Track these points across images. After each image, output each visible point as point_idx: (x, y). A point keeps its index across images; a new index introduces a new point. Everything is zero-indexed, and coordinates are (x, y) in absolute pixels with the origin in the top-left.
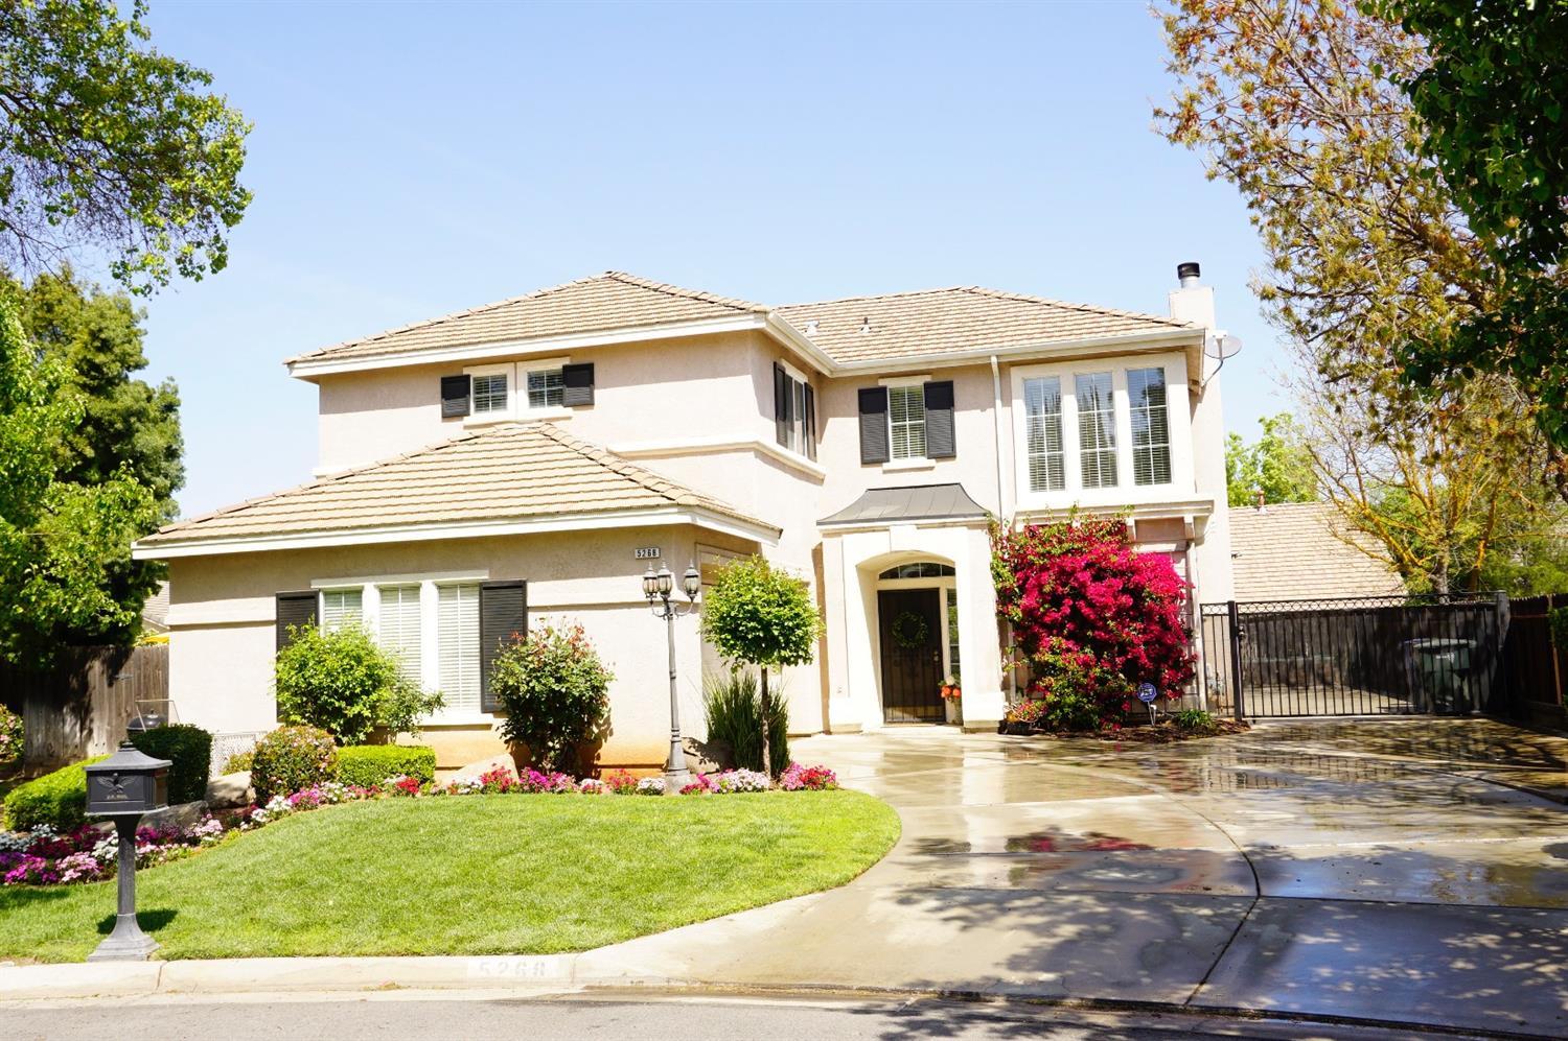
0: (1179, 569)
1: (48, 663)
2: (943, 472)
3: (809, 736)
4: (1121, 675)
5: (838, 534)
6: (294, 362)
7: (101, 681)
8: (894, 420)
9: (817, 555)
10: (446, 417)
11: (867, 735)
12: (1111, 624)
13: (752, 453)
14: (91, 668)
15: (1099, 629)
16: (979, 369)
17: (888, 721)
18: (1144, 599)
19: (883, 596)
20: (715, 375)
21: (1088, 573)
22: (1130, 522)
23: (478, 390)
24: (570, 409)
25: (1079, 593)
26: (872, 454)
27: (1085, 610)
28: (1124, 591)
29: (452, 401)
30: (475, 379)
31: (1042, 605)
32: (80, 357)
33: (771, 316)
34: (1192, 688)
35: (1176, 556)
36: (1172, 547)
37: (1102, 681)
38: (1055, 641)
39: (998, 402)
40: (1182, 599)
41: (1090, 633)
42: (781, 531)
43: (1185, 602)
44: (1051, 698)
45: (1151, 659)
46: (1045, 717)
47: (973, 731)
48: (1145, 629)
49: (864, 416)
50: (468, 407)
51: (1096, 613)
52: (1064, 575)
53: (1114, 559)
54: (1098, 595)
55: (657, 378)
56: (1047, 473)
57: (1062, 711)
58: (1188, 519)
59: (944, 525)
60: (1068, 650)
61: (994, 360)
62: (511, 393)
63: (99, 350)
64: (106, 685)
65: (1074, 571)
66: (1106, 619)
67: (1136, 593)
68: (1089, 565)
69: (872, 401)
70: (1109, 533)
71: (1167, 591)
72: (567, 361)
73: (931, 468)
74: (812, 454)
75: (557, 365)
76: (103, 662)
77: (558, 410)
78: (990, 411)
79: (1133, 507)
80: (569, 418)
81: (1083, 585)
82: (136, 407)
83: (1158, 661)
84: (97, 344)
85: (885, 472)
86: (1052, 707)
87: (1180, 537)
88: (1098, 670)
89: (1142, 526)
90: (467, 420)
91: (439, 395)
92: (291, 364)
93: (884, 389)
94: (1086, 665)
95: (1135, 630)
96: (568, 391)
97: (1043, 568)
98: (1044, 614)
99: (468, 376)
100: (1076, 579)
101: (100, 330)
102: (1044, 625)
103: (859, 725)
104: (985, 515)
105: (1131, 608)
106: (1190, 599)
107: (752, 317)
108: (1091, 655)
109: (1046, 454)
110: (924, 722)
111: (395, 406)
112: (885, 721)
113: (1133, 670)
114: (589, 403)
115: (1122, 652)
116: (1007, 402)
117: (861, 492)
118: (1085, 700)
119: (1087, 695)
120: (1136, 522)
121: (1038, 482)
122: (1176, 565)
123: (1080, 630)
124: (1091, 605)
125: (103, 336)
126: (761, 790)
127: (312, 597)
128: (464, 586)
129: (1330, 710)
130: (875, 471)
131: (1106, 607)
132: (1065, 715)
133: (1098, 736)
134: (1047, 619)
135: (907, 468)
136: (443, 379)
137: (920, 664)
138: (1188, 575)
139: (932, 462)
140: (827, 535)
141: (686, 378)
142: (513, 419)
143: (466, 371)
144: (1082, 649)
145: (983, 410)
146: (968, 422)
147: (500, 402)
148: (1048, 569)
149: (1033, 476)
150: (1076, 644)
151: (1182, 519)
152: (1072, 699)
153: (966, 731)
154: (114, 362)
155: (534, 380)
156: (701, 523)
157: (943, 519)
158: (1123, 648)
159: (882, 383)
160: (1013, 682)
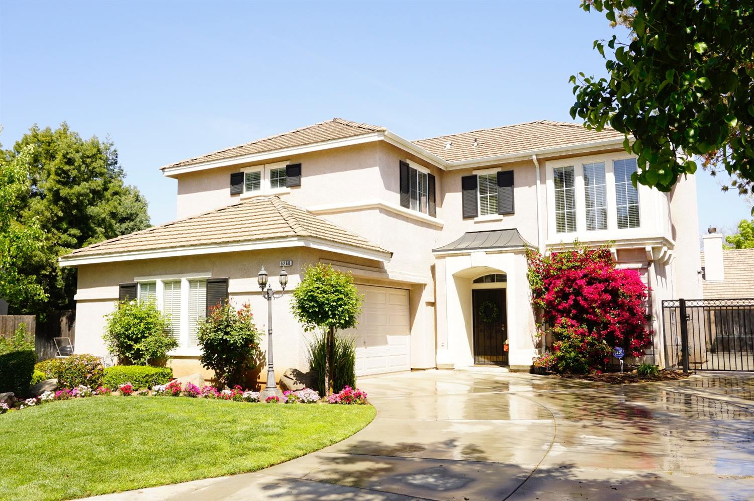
0: (644, 279)
1: (44, 318)
2: (507, 222)
3: (424, 370)
4: (604, 342)
5: (443, 257)
6: (164, 168)
7: (66, 328)
8: (481, 193)
9: (433, 268)
10: (233, 194)
11: (457, 370)
12: (597, 310)
13: (378, 211)
14: (62, 320)
15: (590, 313)
16: (527, 163)
17: (477, 363)
18: (619, 296)
19: (475, 292)
20: (360, 167)
21: (585, 280)
22: (613, 250)
23: (248, 179)
24: (289, 188)
25: (578, 292)
26: (469, 213)
27: (582, 302)
28: (606, 291)
29: (235, 186)
30: (246, 174)
31: (556, 299)
32: (57, 167)
33: (386, 133)
34: (651, 351)
35: (642, 271)
36: (639, 265)
37: (592, 345)
38: (564, 320)
39: (538, 182)
40: (645, 297)
41: (585, 316)
42: (392, 254)
43: (647, 299)
44: (559, 353)
45: (622, 333)
46: (556, 365)
47: (515, 371)
48: (619, 314)
49: (465, 192)
50: (242, 189)
51: (588, 304)
52: (569, 281)
53: (600, 272)
54: (589, 293)
55: (332, 170)
56: (566, 221)
57: (566, 361)
58: (648, 248)
59: (501, 252)
60: (572, 326)
61: (534, 157)
62: (262, 181)
63: (66, 163)
64: (67, 330)
65: (575, 279)
66: (594, 308)
67: (614, 293)
68: (585, 276)
69: (469, 183)
70: (599, 256)
71: (635, 292)
72: (288, 163)
73: (501, 220)
74: (433, 214)
75: (283, 166)
76: (67, 318)
77: (284, 189)
78: (534, 187)
79: (614, 241)
80: (289, 193)
81: (581, 287)
82: (82, 192)
83: (628, 334)
84: (65, 160)
85: (476, 223)
86: (560, 359)
87: (645, 259)
88: (589, 338)
89: (620, 253)
90: (242, 196)
91: (230, 183)
92: (163, 169)
93: (476, 176)
94: (583, 335)
95: (613, 315)
96: (288, 179)
97: (558, 278)
98: (558, 305)
99: (243, 173)
100: (576, 284)
101: (67, 154)
102: (559, 311)
103: (453, 365)
104: (523, 246)
105: (610, 301)
106: (650, 296)
107: (376, 134)
108: (585, 329)
109: (566, 211)
110: (495, 364)
111: (210, 190)
112: (474, 363)
113: (612, 340)
114: (298, 185)
115: (605, 328)
116: (543, 181)
117: (463, 234)
118: (580, 355)
119: (581, 353)
120: (618, 251)
121: (561, 227)
122: (641, 276)
123: (580, 314)
124: (586, 300)
125: (68, 156)
126: (313, 402)
127: (134, 286)
128: (201, 281)
129: (745, 368)
130: (470, 222)
131: (594, 301)
132: (568, 364)
133: (586, 378)
134: (560, 307)
135: (488, 220)
136: (231, 175)
137: (494, 331)
138: (649, 283)
139: (501, 217)
140: (438, 258)
141: (346, 170)
142: (262, 194)
143: (242, 170)
144: (581, 325)
145: (530, 186)
146: (521, 194)
147: (257, 186)
148: (560, 278)
149: (558, 224)
150: (578, 322)
151: (644, 249)
152: (573, 354)
153: (511, 371)
154: (74, 169)
155: (274, 174)
156: (313, 246)
157: (501, 249)
158: (606, 325)
159: (474, 173)
160: (544, 343)
